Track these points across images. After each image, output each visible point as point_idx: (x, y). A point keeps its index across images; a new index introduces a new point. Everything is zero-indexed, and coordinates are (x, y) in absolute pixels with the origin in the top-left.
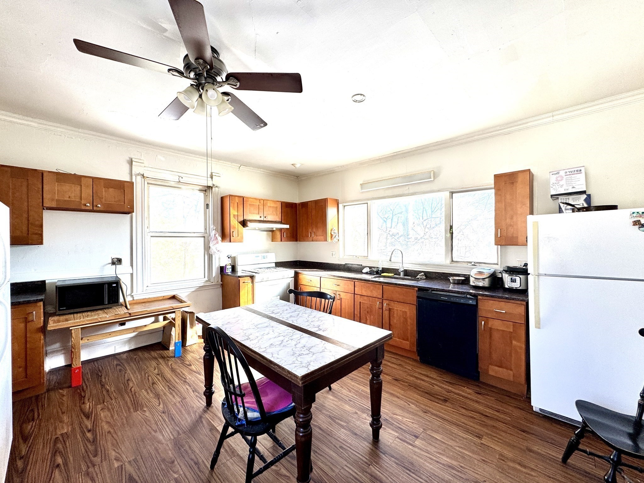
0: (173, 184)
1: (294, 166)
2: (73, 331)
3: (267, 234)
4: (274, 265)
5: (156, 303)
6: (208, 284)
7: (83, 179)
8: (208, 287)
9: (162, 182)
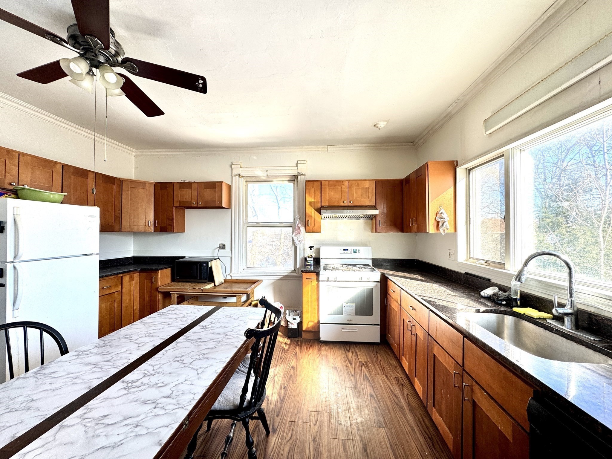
0: (264, 178)
1: (377, 127)
2: (172, 295)
3: (366, 223)
4: (370, 262)
5: (237, 285)
6: (294, 274)
7: (193, 184)
8: (292, 278)
9: (256, 178)
